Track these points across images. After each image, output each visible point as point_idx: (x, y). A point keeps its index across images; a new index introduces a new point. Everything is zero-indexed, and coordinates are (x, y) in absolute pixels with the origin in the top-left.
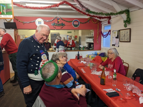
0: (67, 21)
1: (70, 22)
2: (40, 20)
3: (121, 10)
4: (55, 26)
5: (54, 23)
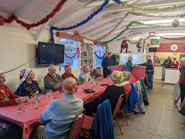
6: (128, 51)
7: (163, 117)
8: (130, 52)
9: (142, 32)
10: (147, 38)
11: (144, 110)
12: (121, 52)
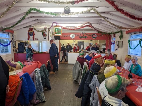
0: (89, 35)
1: (90, 35)
2: (73, 34)
3: (117, 31)
4: (81, 38)
5: (81, 36)
6: (35, 39)
7: (62, 102)
8: (37, 39)
9: (46, 22)
10: (51, 27)
11: (44, 99)
12: (28, 39)
